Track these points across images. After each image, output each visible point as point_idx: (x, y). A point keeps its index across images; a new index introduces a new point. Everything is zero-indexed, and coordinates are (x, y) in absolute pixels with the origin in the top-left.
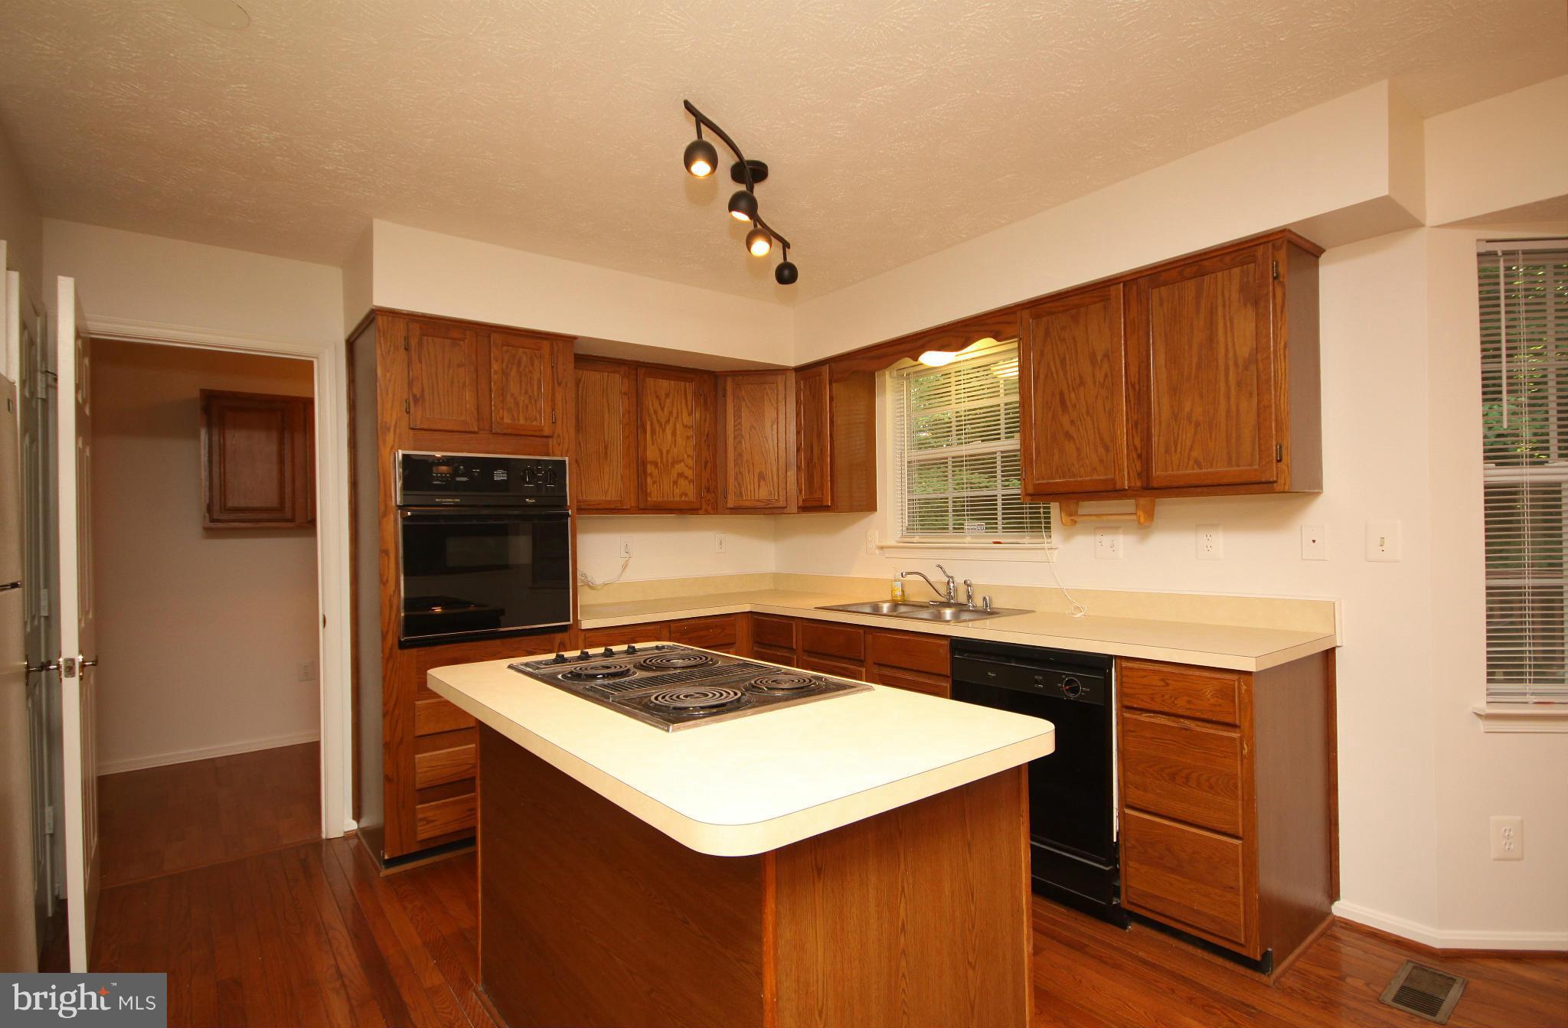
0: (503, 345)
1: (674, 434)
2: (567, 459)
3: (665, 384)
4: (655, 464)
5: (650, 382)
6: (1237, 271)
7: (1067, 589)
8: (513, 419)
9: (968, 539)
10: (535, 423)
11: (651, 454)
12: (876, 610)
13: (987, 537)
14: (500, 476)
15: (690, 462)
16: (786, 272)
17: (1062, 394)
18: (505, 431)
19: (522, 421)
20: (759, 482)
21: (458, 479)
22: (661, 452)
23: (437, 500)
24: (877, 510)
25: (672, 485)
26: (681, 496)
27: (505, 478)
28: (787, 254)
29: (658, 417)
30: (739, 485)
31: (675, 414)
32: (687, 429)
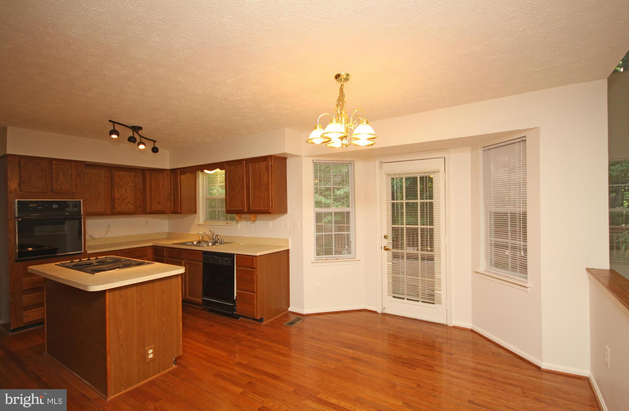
0: (57, 165)
1: (126, 189)
2: (81, 200)
3: (122, 173)
4: (119, 199)
5: (116, 173)
6: (264, 162)
7: (241, 237)
8: (61, 188)
9: (220, 223)
11: (117, 195)
12: (193, 245)
13: (225, 222)
14: (55, 206)
15: (132, 198)
16: (155, 150)
17: (233, 187)
18: (58, 192)
19: (64, 188)
20: (158, 205)
21: (39, 208)
22: (121, 195)
23: (31, 215)
24: (197, 213)
25: (125, 206)
26: (129, 209)
27: (57, 207)
28: (155, 144)
29: (120, 184)
30: (151, 205)
31: (126, 183)
32: (131, 188)
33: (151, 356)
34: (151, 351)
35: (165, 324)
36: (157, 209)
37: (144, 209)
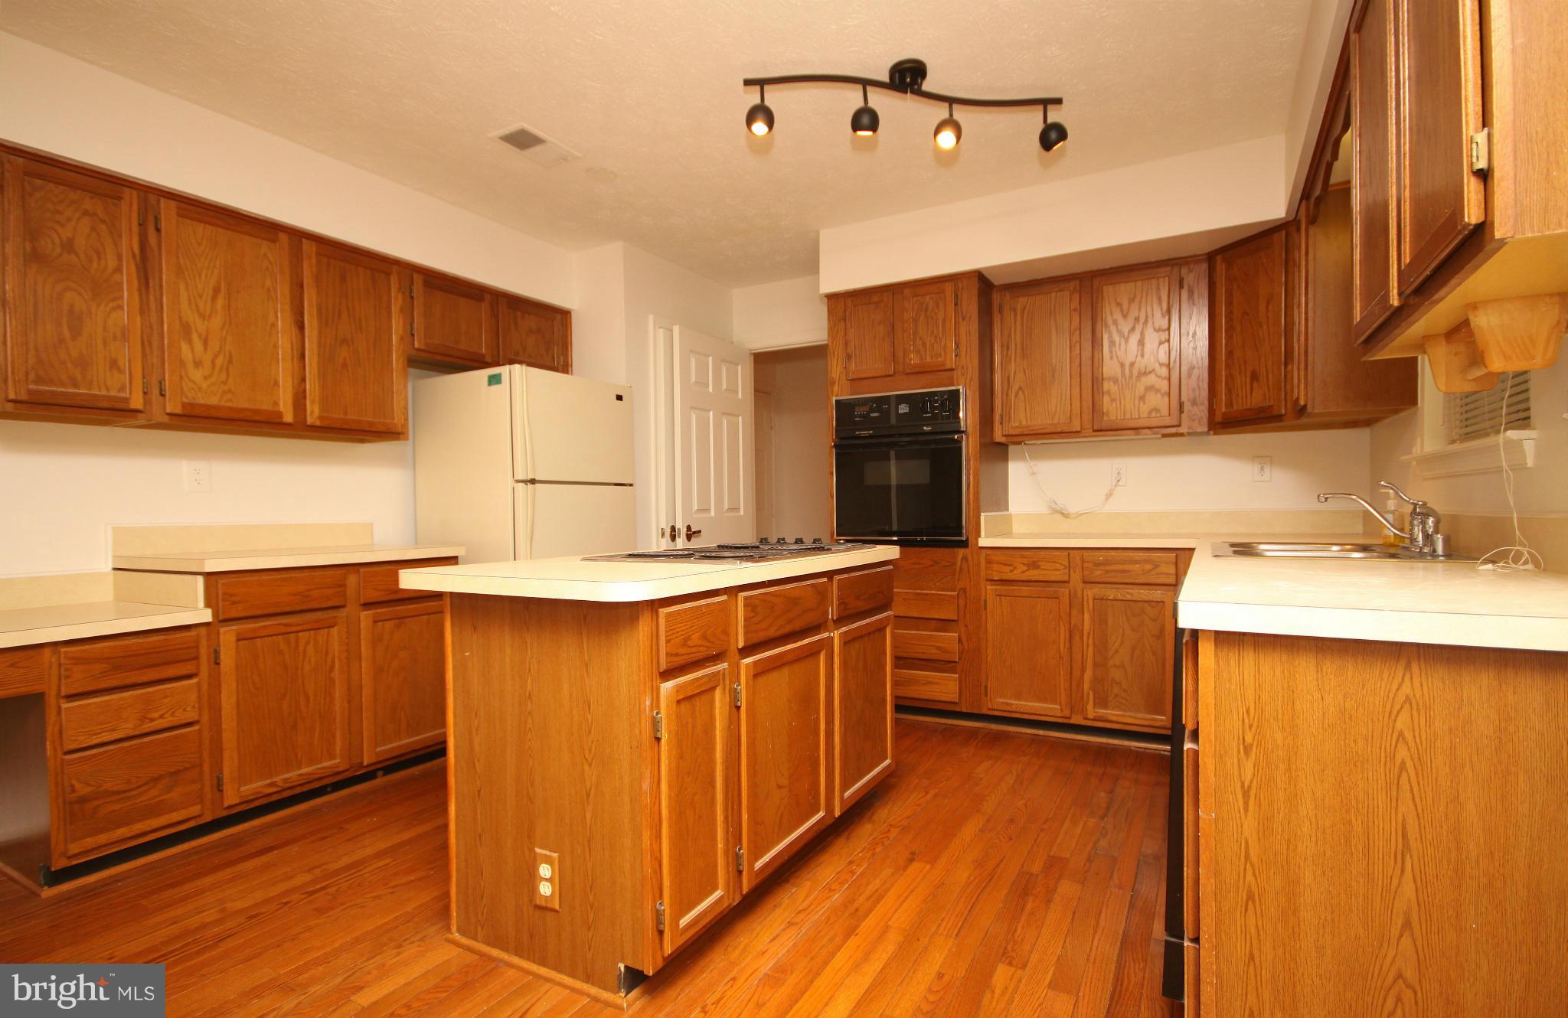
0: (913, 297)
1: (1141, 341)
2: (961, 388)
4: (1116, 381)
5: (1108, 287)
8: (921, 359)
10: (940, 359)
11: (1110, 368)
14: (903, 409)
15: (1165, 372)
18: (913, 371)
19: (928, 360)
20: (1252, 383)
21: (872, 415)
22: (1122, 365)
23: (857, 433)
24: (1417, 404)
25: (1137, 402)
26: (1150, 413)
27: (908, 411)
28: (1049, 114)
29: (1119, 327)
30: (1229, 390)
31: (1142, 319)
32: (1161, 333)
33: (545, 889)
34: (545, 871)
35: (591, 798)
36: (1249, 404)
37: (1212, 411)
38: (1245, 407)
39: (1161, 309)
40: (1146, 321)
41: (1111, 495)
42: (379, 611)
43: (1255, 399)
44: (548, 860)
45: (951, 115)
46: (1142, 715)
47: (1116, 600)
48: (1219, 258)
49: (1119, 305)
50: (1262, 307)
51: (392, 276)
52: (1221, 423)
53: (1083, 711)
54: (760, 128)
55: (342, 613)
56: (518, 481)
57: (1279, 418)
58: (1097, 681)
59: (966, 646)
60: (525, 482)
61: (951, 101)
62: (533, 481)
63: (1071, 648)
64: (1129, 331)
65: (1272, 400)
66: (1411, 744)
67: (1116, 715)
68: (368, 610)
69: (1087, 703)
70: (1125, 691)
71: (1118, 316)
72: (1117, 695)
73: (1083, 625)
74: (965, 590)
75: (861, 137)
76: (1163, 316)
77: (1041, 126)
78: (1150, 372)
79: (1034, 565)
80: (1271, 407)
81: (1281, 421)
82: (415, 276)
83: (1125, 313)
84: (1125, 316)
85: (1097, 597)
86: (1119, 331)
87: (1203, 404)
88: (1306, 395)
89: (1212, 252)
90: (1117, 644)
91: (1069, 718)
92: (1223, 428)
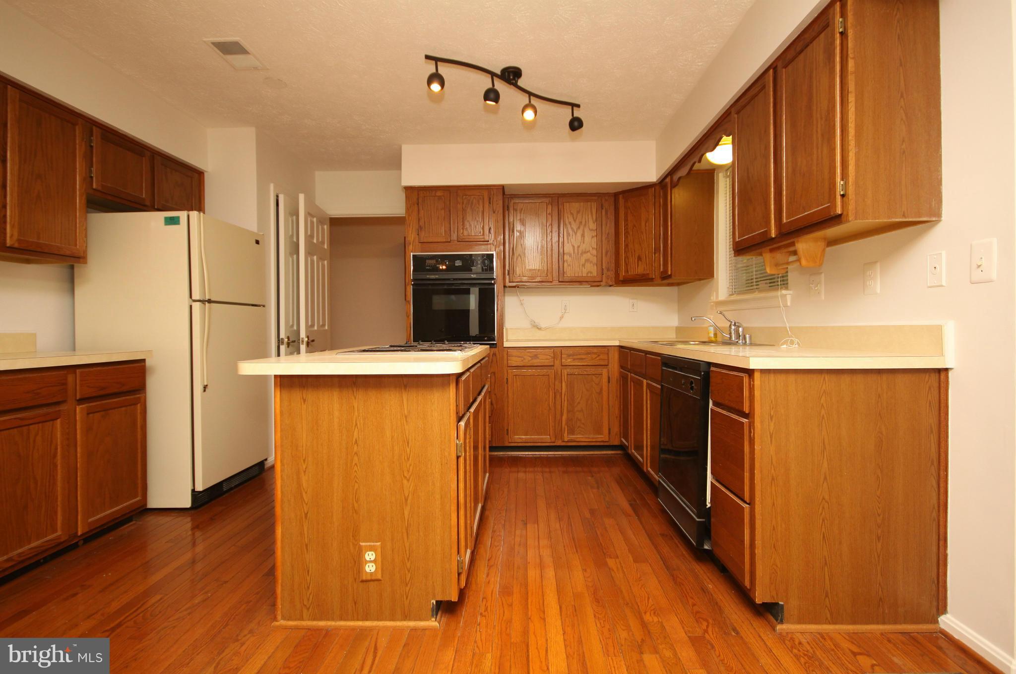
0: (464, 194)
1: (583, 235)
2: (494, 252)
3: (577, 205)
4: (570, 255)
5: (567, 205)
8: (468, 233)
10: (480, 235)
11: (567, 248)
14: (459, 263)
16: (576, 124)
18: (463, 240)
19: (473, 234)
22: (573, 247)
23: (428, 276)
24: (714, 277)
25: (581, 267)
26: (588, 274)
27: (461, 264)
28: (575, 112)
29: (572, 226)
30: (626, 264)
31: (583, 223)
32: (592, 231)
33: (370, 568)
34: (370, 556)
35: (409, 501)
36: (636, 272)
37: (617, 274)
38: (634, 273)
39: (593, 219)
40: (585, 225)
41: (563, 317)
42: (91, 404)
43: (640, 270)
44: (371, 549)
45: (530, 102)
46: (592, 436)
47: (579, 375)
48: (621, 196)
49: (572, 214)
50: (643, 224)
51: (77, 127)
52: (622, 281)
53: (562, 436)
54: (436, 87)
55: (63, 407)
56: (195, 301)
57: (652, 280)
58: (569, 420)
59: (495, 406)
60: (202, 301)
61: (530, 94)
62: (210, 301)
63: (555, 403)
64: (577, 229)
65: (648, 271)
66: (826, 408)
67: (581, 438)
68: (83, 404)
69: (564, 433)
70: (583, 424)
71: (571, 220)
72: (579, 427)
73: (562, 389)
74: (494, 373)
75: (488, 104)
76: (594, 223)
77: (570, 117)
78: (587, 252)
79: (536, 356)
80: (648, 274)
81: (653, 281)
82: (94, 128)
83: (575, 218)
84: (575, 221)
85: (569, 374)
86: (572, 228)
87: (612, 270)
88: (671, 270)
89: (617, 192)
90: (579, 399)
91: (554, 442)
92: (622, 283)
